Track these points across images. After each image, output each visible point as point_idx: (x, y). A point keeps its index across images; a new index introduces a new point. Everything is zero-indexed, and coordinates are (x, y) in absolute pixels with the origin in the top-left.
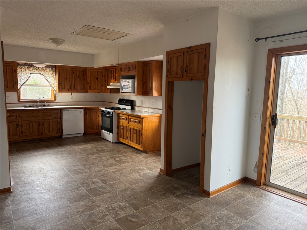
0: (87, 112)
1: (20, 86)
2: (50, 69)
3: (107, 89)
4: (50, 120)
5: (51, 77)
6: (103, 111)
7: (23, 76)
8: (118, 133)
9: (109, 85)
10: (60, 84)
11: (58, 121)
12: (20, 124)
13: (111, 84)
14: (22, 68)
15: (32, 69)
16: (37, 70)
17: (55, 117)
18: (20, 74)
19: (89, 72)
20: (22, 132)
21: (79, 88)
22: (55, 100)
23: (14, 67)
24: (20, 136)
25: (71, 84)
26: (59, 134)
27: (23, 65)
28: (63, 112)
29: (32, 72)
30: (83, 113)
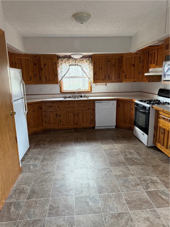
0: (120, 104)
1: (61, 78)
2: (87, 60)
3: (144, 77)
4: (84, 111)
5: (87, 68)
6: (137, 104)
7: (63, 69)
8: (155, 136)
9: (148, 72)
10: (95, 74)
11: (92, 112)
12: (59, 114)
13: (150, 70)
14: (63, 60)
15: (71, 60)
16: (75, 61)
17: (89, 109)
18: (61, 66)
19: (125, 58)
20: (60, 121)
21: (113, 78)
22: (91, 91)
23: (54, 60)
24: (58, 125)
25: (105, 74)
26: (92, 125)
27: (63, 58)
28: (96, 104)
29: (70, 64)
30: (116, 105)
